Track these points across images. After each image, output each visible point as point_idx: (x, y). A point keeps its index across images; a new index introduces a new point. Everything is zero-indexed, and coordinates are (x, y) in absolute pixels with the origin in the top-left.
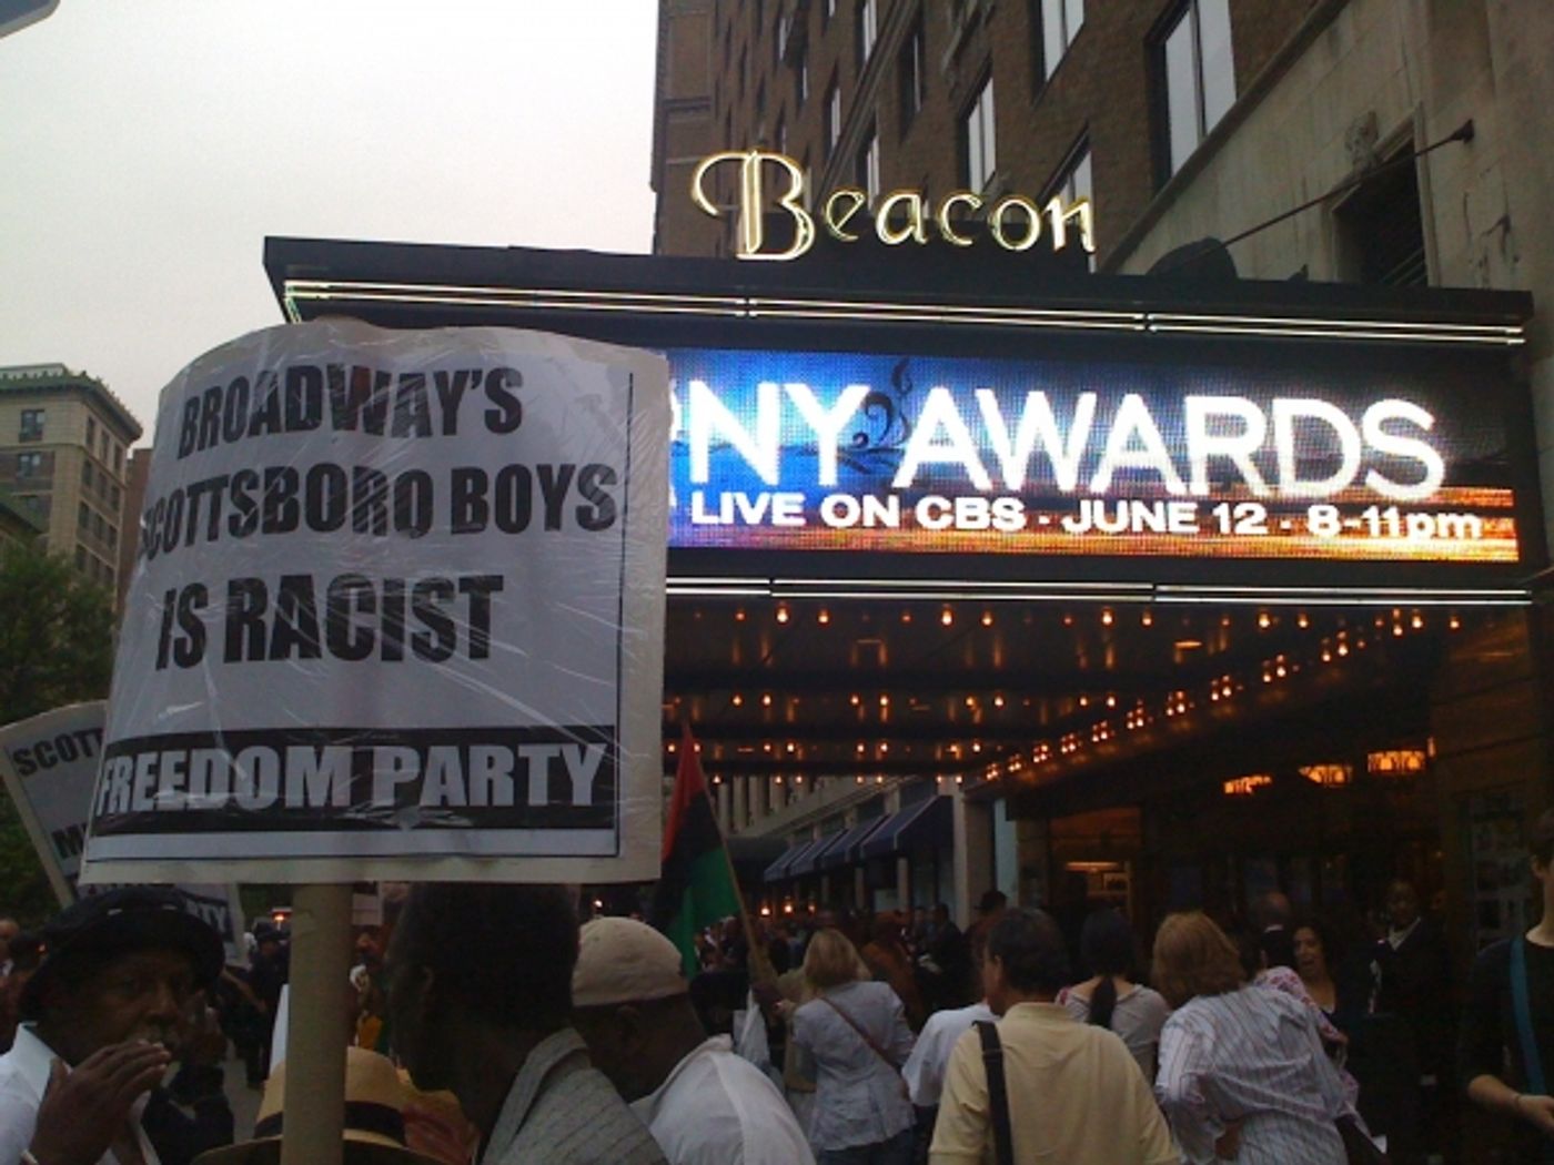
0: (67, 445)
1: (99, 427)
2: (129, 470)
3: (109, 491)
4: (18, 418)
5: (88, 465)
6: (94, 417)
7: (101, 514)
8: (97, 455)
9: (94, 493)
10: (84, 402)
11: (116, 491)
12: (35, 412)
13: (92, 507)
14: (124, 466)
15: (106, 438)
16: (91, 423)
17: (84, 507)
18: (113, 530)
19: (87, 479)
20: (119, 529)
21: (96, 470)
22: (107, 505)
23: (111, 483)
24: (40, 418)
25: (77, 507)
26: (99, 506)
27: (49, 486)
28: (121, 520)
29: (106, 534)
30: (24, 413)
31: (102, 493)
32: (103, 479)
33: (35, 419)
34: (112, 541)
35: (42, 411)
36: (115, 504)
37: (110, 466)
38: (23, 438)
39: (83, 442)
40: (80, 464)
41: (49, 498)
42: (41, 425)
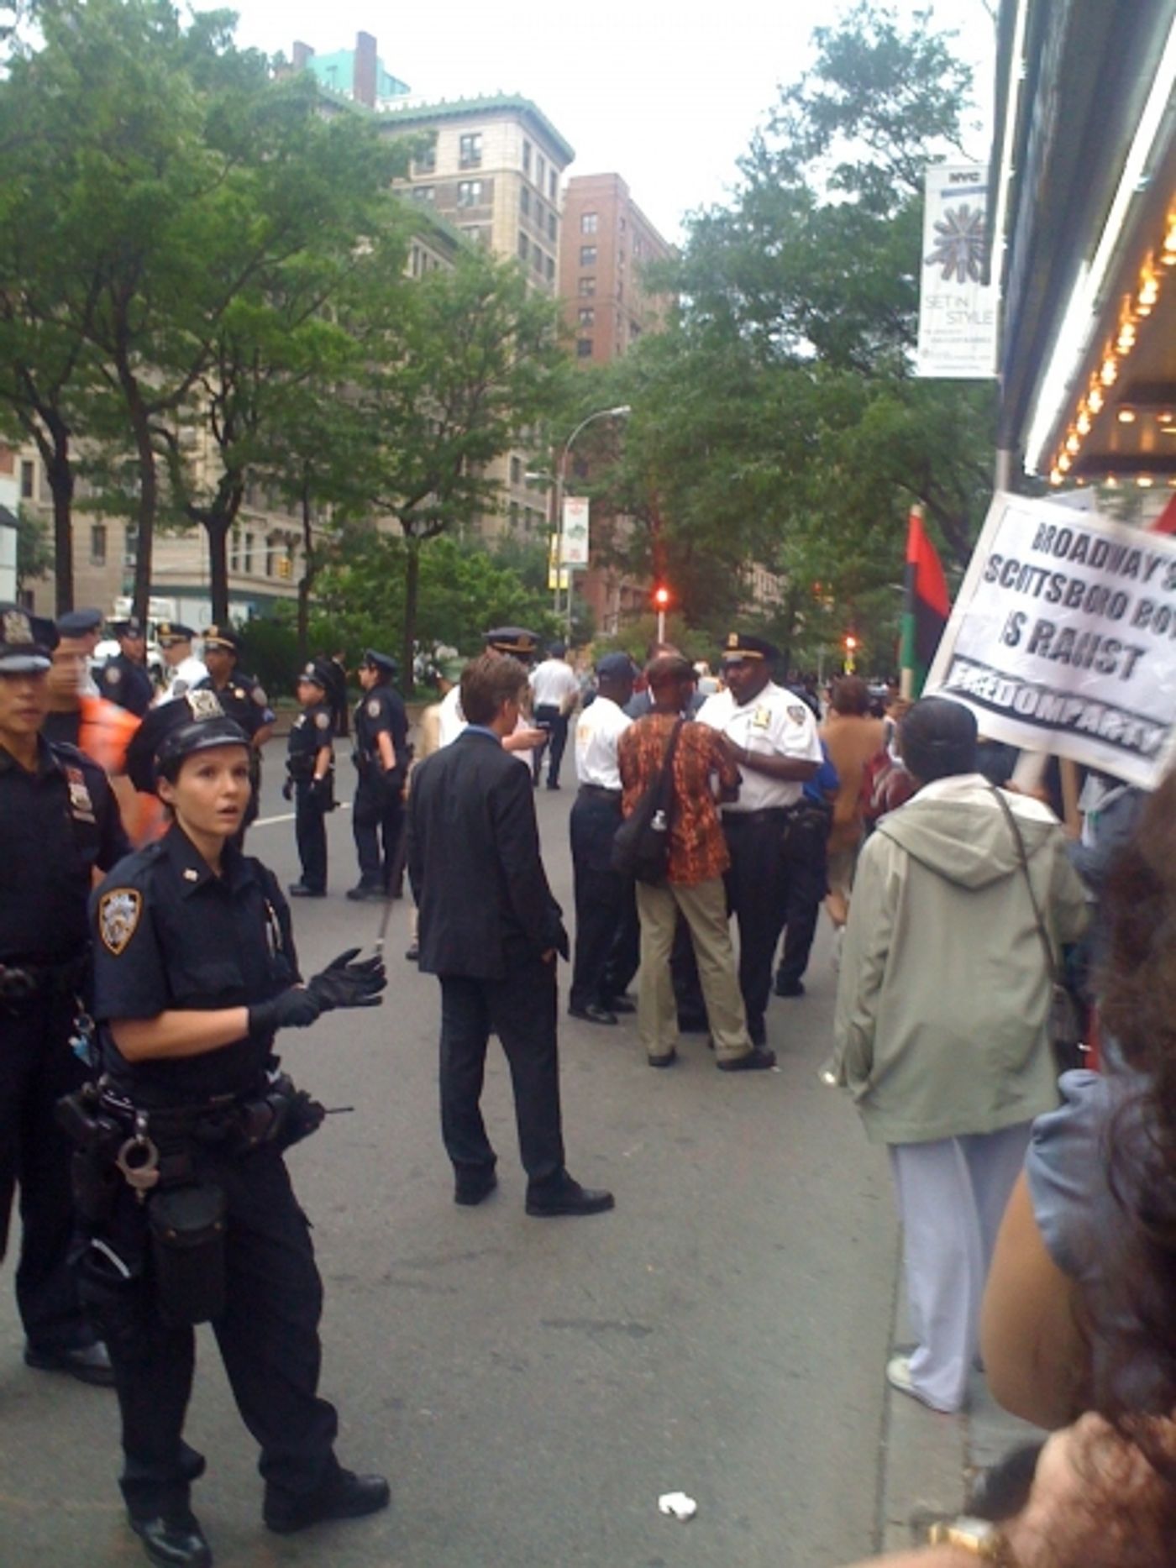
0: (504, 171)
1: (535, 151)
2: (564, 199)
3: (546, 220)
4: (457, 143)
5: (525, 192)
6: (531, 141)
7: (540, 245)
8: (534, 180)
9: (532, 222)
10: (519, 123)
11: (553, 219)
12: (473, 136)
13: (532, 238)
14: (560, 194)
15: (542, 162)
16: (527, 146)
17: (523, 237)
18: (551, 262)
19: (525, 208)
20: (557, 261)
21: (533, 196)
22: (545, 234)
23: (547, 211)
24: (478, 143)
25: (517, 236)
26: (538, 236)
27: (489, 214)
28: (558, 251)
29: (545, 264)
30: (462, 138)
31: (540, 223)
32: (540, 207)
33: (472, 143)
34: (551, 274)
35: (479, 135)
36: (552, 235)
37: (547, 193)
38: (463, 165)
39: (519, 167)
40: (518, 190)
41: (490, 229)
42: (479, 151)
